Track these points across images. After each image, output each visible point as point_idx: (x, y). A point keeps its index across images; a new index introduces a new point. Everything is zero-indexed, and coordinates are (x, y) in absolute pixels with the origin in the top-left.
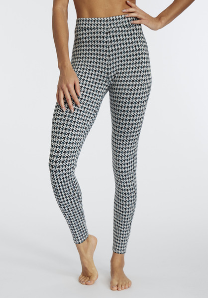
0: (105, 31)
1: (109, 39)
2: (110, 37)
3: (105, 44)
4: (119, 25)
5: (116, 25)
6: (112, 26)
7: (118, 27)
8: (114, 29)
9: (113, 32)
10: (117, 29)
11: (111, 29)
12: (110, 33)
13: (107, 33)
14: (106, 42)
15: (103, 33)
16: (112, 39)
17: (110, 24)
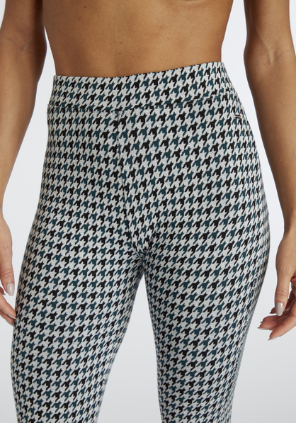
0: (112, 116)
1: (122, 142)
2: (125, 134)
3: (111, 154)
4: (153, 100)
5: (143, 101)
6: (133, 102)
7: (150, 106)
8: (137, 111)
9: (133, 119)
10: (147, 112)
11: (128, 113)
12: (124, 123)
13: (116, 124)
14: (114, 149)
15: (107, 121)
16: (131, 140)
17: (128, 98)
